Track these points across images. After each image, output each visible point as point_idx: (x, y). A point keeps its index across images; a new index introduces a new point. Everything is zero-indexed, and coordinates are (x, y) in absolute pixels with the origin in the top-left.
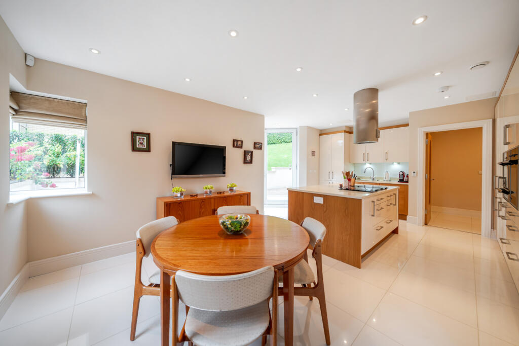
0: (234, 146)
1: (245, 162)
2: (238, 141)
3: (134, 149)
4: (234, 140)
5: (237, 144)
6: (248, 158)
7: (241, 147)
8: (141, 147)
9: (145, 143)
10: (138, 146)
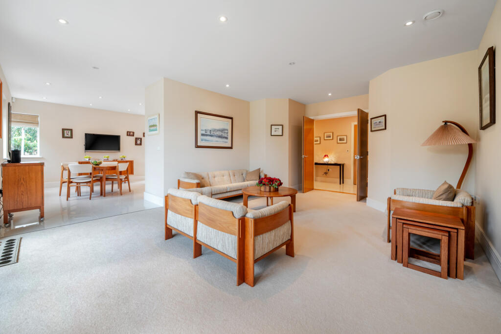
0: (127, 135)
1: (136, 144)
2: (130, 132)
3: (63, 137)
4: (128, 132)
5: (130, 134)
6: (139, 142)
7: (133, 136)
8: (67, 136)
9: (70, 134)
10: (66, 135)
